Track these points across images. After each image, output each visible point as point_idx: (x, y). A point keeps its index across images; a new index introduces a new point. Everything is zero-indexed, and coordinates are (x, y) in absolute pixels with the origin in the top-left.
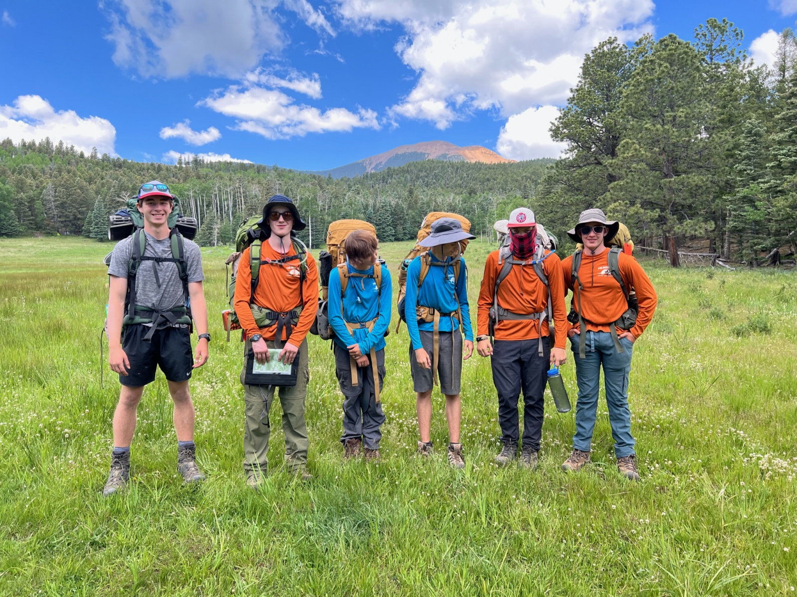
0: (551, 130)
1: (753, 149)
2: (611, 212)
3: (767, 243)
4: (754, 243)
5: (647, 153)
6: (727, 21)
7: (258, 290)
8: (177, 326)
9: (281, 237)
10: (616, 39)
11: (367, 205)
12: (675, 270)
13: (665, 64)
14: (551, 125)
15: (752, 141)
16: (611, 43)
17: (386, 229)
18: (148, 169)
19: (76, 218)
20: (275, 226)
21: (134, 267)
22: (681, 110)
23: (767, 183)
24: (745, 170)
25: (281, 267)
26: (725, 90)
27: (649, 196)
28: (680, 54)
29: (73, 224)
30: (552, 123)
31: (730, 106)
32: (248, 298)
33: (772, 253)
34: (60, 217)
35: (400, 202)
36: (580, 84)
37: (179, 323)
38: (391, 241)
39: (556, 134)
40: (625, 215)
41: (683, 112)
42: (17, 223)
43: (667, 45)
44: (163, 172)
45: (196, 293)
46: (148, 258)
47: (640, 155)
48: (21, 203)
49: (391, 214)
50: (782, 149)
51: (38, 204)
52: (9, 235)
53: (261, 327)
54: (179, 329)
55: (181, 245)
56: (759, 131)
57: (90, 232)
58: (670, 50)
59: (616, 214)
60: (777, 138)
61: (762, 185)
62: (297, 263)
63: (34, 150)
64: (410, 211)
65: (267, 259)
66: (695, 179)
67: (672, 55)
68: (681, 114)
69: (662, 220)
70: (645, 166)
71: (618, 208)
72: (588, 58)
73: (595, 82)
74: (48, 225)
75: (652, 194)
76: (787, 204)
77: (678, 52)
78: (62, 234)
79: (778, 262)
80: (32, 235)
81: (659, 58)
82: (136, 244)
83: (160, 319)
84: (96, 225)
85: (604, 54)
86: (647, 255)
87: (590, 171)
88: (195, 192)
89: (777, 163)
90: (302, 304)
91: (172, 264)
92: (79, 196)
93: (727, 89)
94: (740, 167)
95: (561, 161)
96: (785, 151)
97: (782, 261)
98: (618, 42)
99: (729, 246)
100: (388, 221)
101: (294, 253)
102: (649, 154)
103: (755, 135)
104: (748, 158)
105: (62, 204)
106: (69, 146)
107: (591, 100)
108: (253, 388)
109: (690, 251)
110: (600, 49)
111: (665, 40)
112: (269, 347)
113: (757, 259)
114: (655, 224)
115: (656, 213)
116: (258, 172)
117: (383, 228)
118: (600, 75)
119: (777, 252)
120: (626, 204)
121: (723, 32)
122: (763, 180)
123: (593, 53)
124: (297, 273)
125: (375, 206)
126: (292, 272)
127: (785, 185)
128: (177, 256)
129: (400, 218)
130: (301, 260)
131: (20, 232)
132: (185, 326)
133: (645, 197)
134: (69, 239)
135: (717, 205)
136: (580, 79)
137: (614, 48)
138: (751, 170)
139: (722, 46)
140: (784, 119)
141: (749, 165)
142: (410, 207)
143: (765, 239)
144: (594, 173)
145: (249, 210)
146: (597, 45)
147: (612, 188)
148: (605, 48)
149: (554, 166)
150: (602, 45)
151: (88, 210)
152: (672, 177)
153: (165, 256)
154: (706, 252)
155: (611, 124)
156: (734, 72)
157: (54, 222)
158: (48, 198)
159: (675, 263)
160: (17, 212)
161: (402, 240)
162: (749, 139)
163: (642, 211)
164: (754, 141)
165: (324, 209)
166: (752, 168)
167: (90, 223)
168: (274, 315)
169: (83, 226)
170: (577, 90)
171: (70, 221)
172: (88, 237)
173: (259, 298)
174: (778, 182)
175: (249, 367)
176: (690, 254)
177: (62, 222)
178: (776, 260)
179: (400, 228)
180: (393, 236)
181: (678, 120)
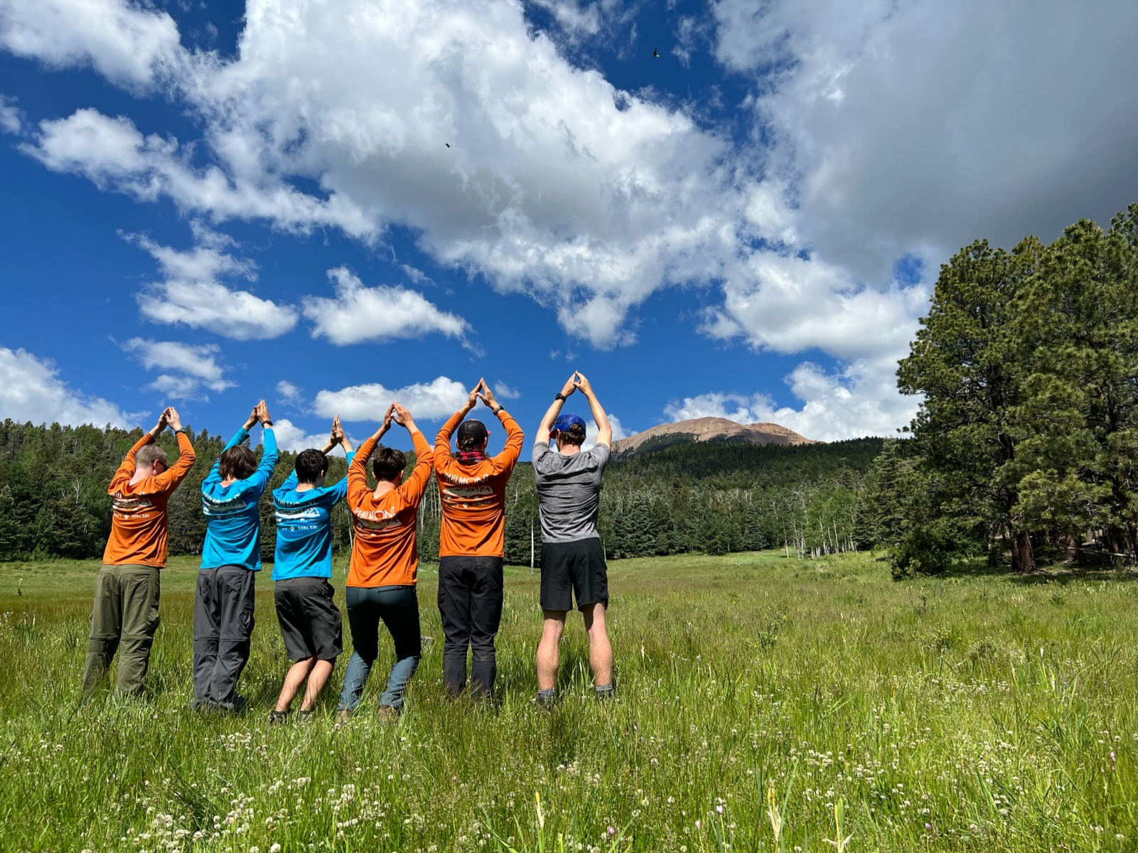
0: (898, 373)
2: (1025, 488)
5: (1078, 393)
10: (986, 243)
11: (614, 505)
13: (1082, 261)
14: (899, 366)
16: (978, 248)
17: (643, 537)
27: (1088, 462)
28: (1104, 246)
30: (901, 363)
35: (662, 499)
36: (934, 311)
38: (650, 555)
43: (1079, 236)
47: (1065, 396)
49: (650, 516)
58: (1086, 241)
64: (677, 511)
67: (1092, 247)
69: (1118, 501)
70: (1076, 413)
71: (1039, 481)
72: (945, 271)
73: (963, 302)
75: (1093, 459)
81: (1071, 254)
85: (970, 264)
87: (972, 431)
98: (990, 247)
102: (1081, 394)
107: (959, 326)
110: (964, 256)
111: (1074, 229)
118: (968, 291)
120: (1052, 474)
123: (952, 262)
125: (625, 505)
133: (1081, 463)
136: (932, 304)
137: (985, 254)
144: (979, 433)
146: (957, 253)
148: (971, 255)
150: (965, 252)
170: (931, 320)
179: (663, 536)
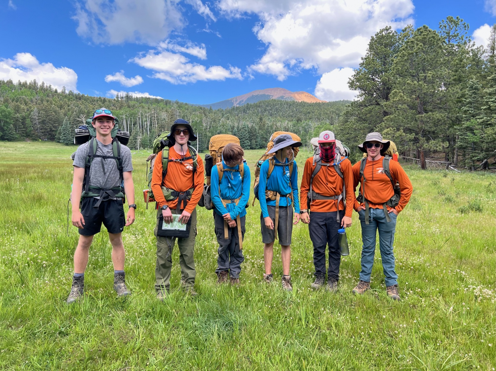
0: (349, 83)
1: (473, 98)
2: (385, 134)
3: (481, 156)
4: (473, 156)
5: (408, 99)
6: (459, 18)
7: (167, 177)
8: (115, 199)
9: (182, 145)
10: (390, 28)
11: (234, 127)
12: (423, 171)
13: (421, 44)
14: (349, 80)
15: (473, 92)
16: (387, 30)
17: (245, 141)
18: (97, 101)
19: (51, 130)
20: (178, 138)
21: (89, 161)
22: (430, 72)
23: (481, 119)
24: (469, 111)
25: (181, 163)
26: (457, 61)
27: (409, 125)
28: (430, 38)
29: (49, 134)
30: (350, 79)
31: (460, 70)
32: (160, 183)
33: (483, 162)
34: (41, 129)
35: (254, 125)
36: (367, 55)
37: (117, 197)
38: (248, 149)
39: (352, 85)
40: (394, 137)
41: (431, 74)
42: (14, 132)
43: (422, 32)
44: (107, 103)
45: (128, 179)
46: (98, 156)
47: (404, 100)
48: (17, 120)
49: (248, 133)
50: (492, 98)
51: (28, 121)
52: (9, 140)
53: (168, 201)
54: (116, 201)
55: (119, 148)
56: (477, 86)
57: (60, 139)
58: (423, 35)
59: (388, 136)
60: (488, 91)
61: (478, 120)
62: (191, 161)
63: (26, 87)
64: (260, 131)
65: (173, 159)
66: (437, 115)
67: (425, 38)
68: (429, 75)
69: (416, 140)
70: (406, 107)
71: (389, 132)
72: (373, 39)
73: (377, 54)
74: (34, 134)
75: (411, 124)
76: (494, 132)
77: (429, 36)
78: (42, 140)
79: (487, 168)
80: (24, 140)
81: (417, 40)
82: (91, 147)
83: (104, 195)
84: (64, 135)
85: (383, 37)
86: (406, 162)
87: (373, 109)
88: (126, 116)
89: (488, 106)
90: (194, 187)
91: (113, 160)
92: (54, 117)
93: (458, 60)
94: (465, 108)
95: (355, 102)
96: (493, 99)
97: (490, 167)
98: (392, 29)
99: (457, 157)
100: (246, 137)
101: (189, 155)
102: (409, 99)
103: (475, 89)
104: (470, 103)
105: (42, 121)
106: (48, 85)
107: (374, 65)
108: (162, 238)
109: (433, 160)
110: (380, 33)
111: (420, 29)
112: (172, 213)
113: (474, 166)
114: (412, 142)
115: (413, 136)
116: (166, 104)
117: (243, 141)
118: (380, 49)
119: (487, 162)
120: (394, 130)
121: (456, 25)
122: (479, 117)
123: (376, 36)
124: (191, 168)
125: (238, 127)
126: (188, 167)
127: (493, 120)
128: (116, 155)
129: (254, 135)
130: (194, 159)
131: (16, 138)
132: (120, 199)
133: (406, 126)
134: (47, 143)
135: (451, 132)
136: (367, 52)
137: (389, 33)
138: (472, 111)
139: (456, 34)
140: (493, 79)
141: (471, 108)
142: (260, 129)
143: (479, 154)
144: (375, 110)
145: (160, 128)
146: (378, 31)
147: (386, 120)
148: (384, 33)
149: (350, 105)
150: (382, 31)
151: (59, 125)
152: (423, 114)
153: (109, 155)
154: (443, 161)
155: (386, 80)
156: (463, 50)
157: (38, 132)
158: (34, 117)
159: (424, 167)
160: (15, 125)
161: (255, 149)
162: (471, 91)
163: (404, 134)
164: (474, 93)
165: (207, 128)
166: (473, 109)
167: (60, 133)
168: (176, 194)
169: (56, 135)
170: (366, 59)
171: (48, 132)
172: (59, 142)
173: (167, 183)
174: (488, 118)
175: (160, 225)
176: (433, 161)
177: (43, 132)
178: (486, 167)
179: (254, 141)
180: (249, 146)
181: (428, 79)
